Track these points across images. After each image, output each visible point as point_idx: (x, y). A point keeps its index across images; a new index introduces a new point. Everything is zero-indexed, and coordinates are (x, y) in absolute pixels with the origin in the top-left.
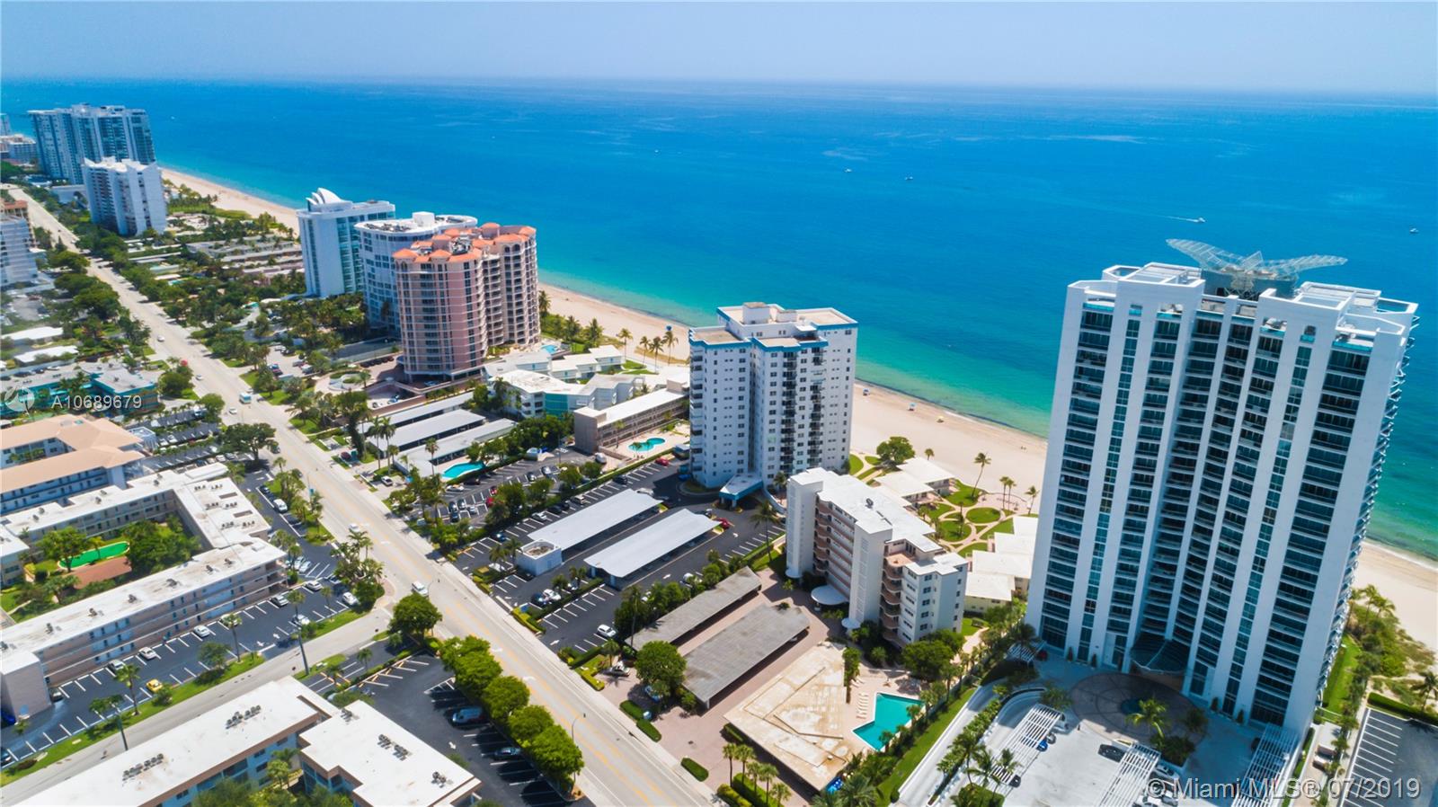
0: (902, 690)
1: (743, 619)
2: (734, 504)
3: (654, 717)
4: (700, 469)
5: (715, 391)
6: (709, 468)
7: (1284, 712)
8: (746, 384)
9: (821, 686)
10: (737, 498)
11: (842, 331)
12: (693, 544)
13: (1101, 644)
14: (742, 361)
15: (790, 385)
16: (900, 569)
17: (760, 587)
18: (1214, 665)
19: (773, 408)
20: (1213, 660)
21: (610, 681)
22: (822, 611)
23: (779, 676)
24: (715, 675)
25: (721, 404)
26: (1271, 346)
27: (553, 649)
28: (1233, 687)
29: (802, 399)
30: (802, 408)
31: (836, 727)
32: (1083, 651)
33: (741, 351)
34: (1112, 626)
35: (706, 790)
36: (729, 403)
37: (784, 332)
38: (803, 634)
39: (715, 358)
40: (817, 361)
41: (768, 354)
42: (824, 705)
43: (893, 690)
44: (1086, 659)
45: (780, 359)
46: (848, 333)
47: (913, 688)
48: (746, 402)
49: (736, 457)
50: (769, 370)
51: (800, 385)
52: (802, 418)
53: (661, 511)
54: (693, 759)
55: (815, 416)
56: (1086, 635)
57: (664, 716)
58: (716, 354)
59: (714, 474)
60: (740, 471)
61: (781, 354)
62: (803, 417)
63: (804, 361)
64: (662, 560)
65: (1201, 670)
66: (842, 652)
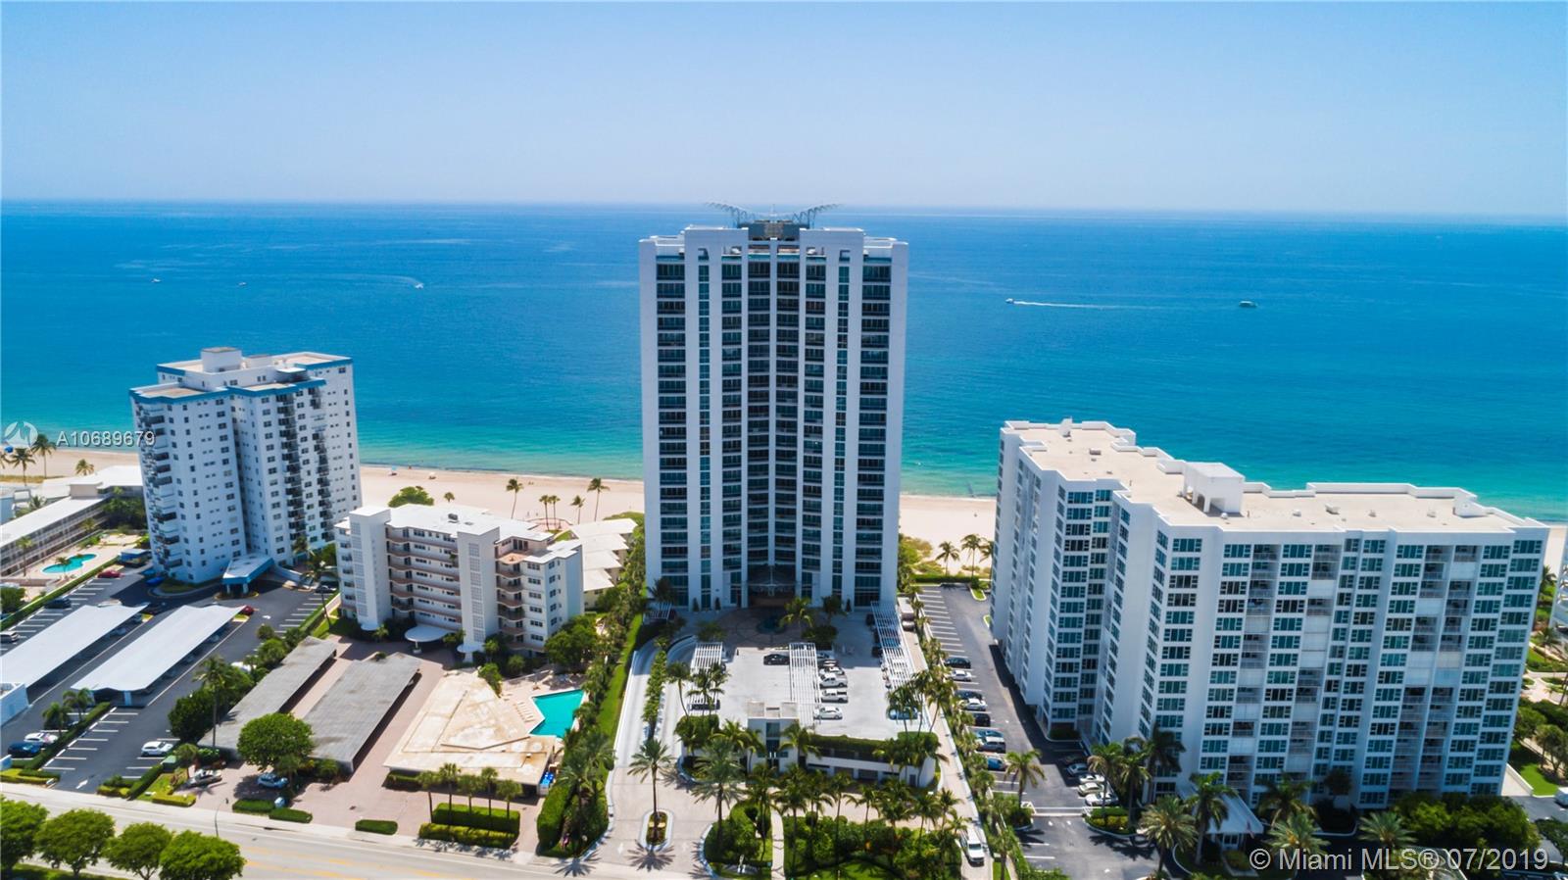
0: (554, 687)
1: (339, 680)
2: (245, 589)
3: (288, 802)
4: (179, 563)
5: (191, 457)
6: (195, 558)
7: (879, 590)
8: (230, 443)
9: (476, 706)
10: (249, 581)
11: (334, 370)
12: (217, 638)
13: (720, 587)
14: (221, 414)
15: (289, 434)
16: (517, 567)
17: (335, 653)
18: (819, 569)
19: (272, 465)
20: (816, 564)
21: (200, 793)
22: (428, 650)
23: (421, 713)
24: (345, 735)
25: (201, 471)
26: (817, 273)
27: (84, 790)
28: (837, 582)
29: (305, 451)
30: (307, 462)
31: (515, 730)
32: (706, 599)
33: (217, 403)
34: (727, 564)
35: (404, 839)
36: (210, 470)
37: (264, 378)
38: (417, 677)
39: (186, 414)
40: (315, 404)
41: (258, 400)
42: (490, 718)
43: (545, 690)
44: (709, 606)
45: (273, 404)
46: (342, 371)
47: (562, 683)
48: (233, 466)
49: (228, 538)
50: (261, 419)
51: (301, 434)
52: (309, 475)
53: (145, 620)
54: (367, 818)
55: (323, 468)
56: (706, 582)
57: (299, 797)
58: (185, 408)
59: (204, 563)
60: (237, 554)
61: (272, 398)
62: (309, 473)
63: (300, 405)
64: (184, 663)
65: (807, 578)
66: (476, 673)
